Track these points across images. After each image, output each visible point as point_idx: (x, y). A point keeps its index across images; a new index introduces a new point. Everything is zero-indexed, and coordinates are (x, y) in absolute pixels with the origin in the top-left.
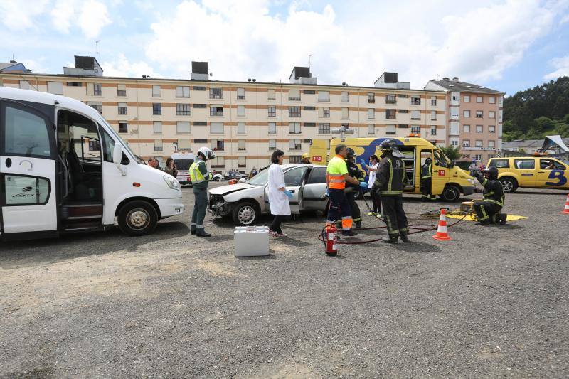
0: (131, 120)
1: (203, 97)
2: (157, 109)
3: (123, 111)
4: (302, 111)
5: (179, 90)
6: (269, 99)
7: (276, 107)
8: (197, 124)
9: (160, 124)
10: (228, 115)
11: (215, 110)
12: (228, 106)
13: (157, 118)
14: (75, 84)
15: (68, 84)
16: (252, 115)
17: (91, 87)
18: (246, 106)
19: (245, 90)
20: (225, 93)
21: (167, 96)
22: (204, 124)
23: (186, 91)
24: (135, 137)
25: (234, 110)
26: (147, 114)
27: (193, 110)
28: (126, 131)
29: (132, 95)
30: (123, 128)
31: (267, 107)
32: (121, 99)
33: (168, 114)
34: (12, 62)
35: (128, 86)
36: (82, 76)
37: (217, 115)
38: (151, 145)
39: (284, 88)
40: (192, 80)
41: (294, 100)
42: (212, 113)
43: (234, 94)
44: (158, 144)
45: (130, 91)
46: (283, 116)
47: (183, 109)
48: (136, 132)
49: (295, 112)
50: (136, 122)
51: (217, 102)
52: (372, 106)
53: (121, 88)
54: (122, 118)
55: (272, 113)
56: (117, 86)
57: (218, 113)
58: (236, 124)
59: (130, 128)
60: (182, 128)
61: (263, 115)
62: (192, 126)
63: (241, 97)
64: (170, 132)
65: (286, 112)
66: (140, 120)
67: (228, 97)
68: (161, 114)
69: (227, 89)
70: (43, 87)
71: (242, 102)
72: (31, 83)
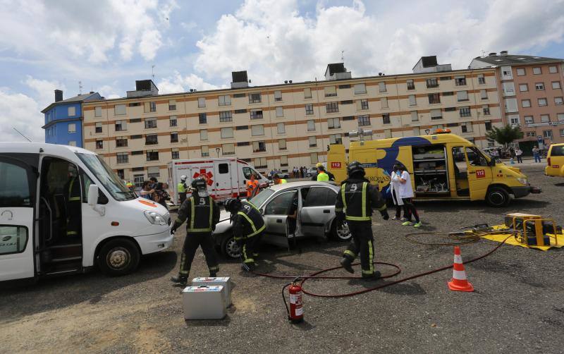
0: (181, 130)
1: (243, 103)
2: (202, 118)
3: (174, 123)
4: (340, 106)
5: (222, 99)
6: (305, 98)
7: (313, 105)
8: (239, 128)
9: (206, 131)
10: (268, 117)
11: (255, 113)
12: (267, 109)
13: (203, 126)
14: (135, 105)
15: (130, 105)
16: (290, 115)
17: (147, 106)
18: (284, 107)
19: (282, 92)
20: (263, 97)
21: (212, 106)
22: (246, 127)
23: (228, 99)
24: (185, 145)
25: (273, 112)
26: (194, 123)
27: (234, 116)
28: (177, 141)
29: (181, 108)
30: (174, 138)
31: (304, 106)
32: (173, 113)
33: (213, 121)
34: (92, 93)
35: (178, 101)
36: (141, 97)
37: (257, 118)
38: (199, 152)
39: (318, 86)
40: (233, 89)
41: (330, 95)
42: (252, 117)
43: (272, 97)
44: (205, 150)
45: (180, 105)
46: (321, 112)
47: (225, 116)
48: (185, 141)
49: (332, 108)
50: (185, 132)
51: (256, 106)
52: (412, 92)
53: (172, 103)
54: (174, 130)
55: (309, 109)
56: (168, 102)
57: (258, 116)
58: (276, 125)
59: (180, 137)
60: (226, 134)
61: (301, 114)
62: (235, 131)
63: (279, 99)
64: (214, 138)
65: (324, 109)
66: (188, 129)
67: (267, 101)
68: (206, 122)
69: (265, 93)
70: (111, 111)
71: (279, 104)
72: (103, 107)
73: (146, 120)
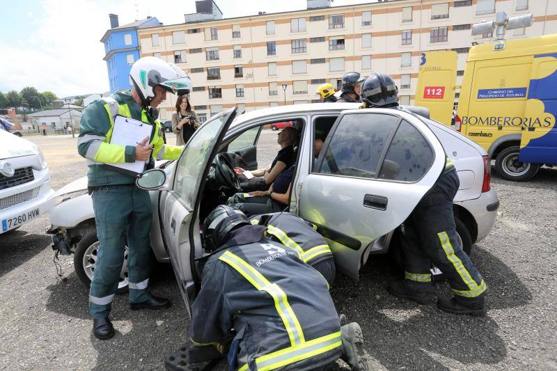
0: (246, 63)
1: (321, 28)
2: (271, 48)
3: (238, 54)
4: (450, 33)
5: (294, 22)
6: (404, 21)
7: (412, 32)
8: (314, 61)
9: (274, 65)
10: (350, 48)
11: (335, 43)
12: (351, 37)
13: (272, 58)
14: (195, 31)
15: (189, 31)
16: (379, 45)
17: (208, 32)
18: (372, 35)
19: (373, 12)
20: (347, 21)
21: (282, 32)
22: (322, 61)
23: (303, 23)
24: (250, 81)
25: (358, 41)
26: (261, 54)
27: (310, 46)
28: (242, 76)
29: (247, 35)
30: (238, 72)
31: (401, 32)
32: (236, 41)
33: (283, 52)
34: (148, 18)
35: (243, 26)
36: (200, 22)
37: (337, 49)
38: (266, 89)
39: (425, 3)
40: (309, 9)
41: (438, 18)
42: (331, 47)
43: (359, 20)
44: (273, 87)
45: (244, 32)
46: (422, 42)
47: (298, 45)
48: (251, 76)
49: (438, 35)
50: (251, 65)
51: (338, 33)
53: (236, 29)
54: (238, 62)
55: (407, 39)
56: (231, 27)
57: (339, 46)
58: (360, 58)
59: (245, 72)
60: (298, 67)
61: (394, 44)
62: (309, 65)
63: (367, 23)
64: (284, 74)
65: (426, 37)
66: (254, 62)
67: (352, 25)
68: (275, 54)
69: (350, 15)
70: (169, 38)
71: (368, 29)
72: (160, 35)
73: (207, 50)
